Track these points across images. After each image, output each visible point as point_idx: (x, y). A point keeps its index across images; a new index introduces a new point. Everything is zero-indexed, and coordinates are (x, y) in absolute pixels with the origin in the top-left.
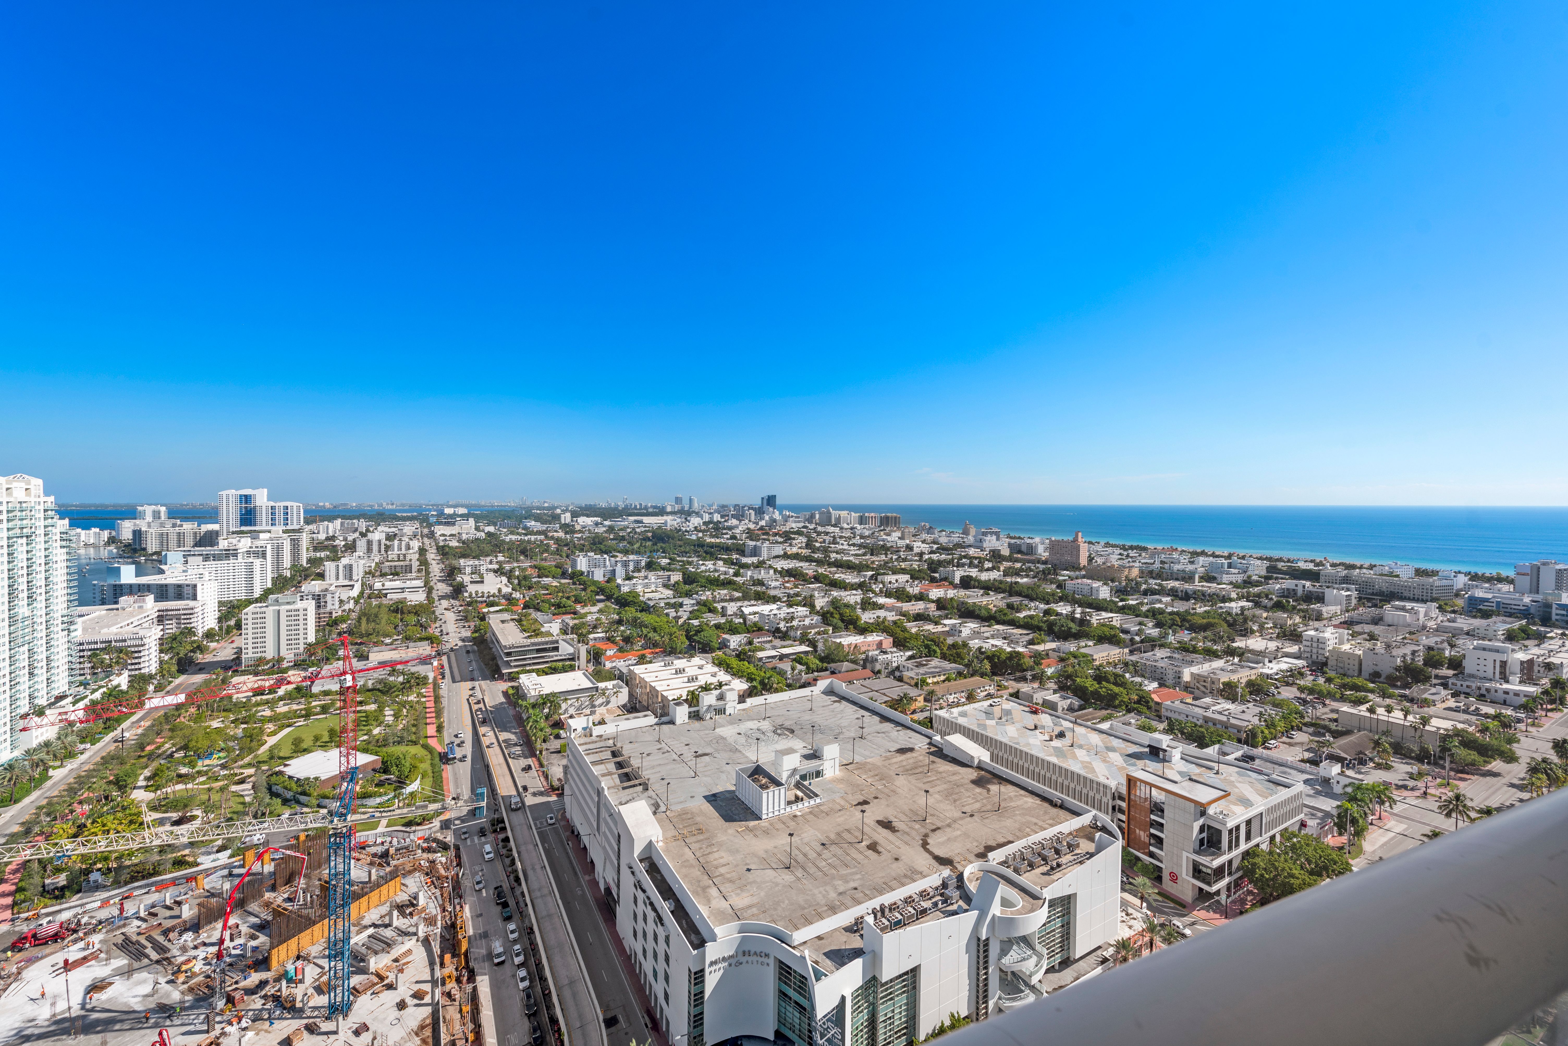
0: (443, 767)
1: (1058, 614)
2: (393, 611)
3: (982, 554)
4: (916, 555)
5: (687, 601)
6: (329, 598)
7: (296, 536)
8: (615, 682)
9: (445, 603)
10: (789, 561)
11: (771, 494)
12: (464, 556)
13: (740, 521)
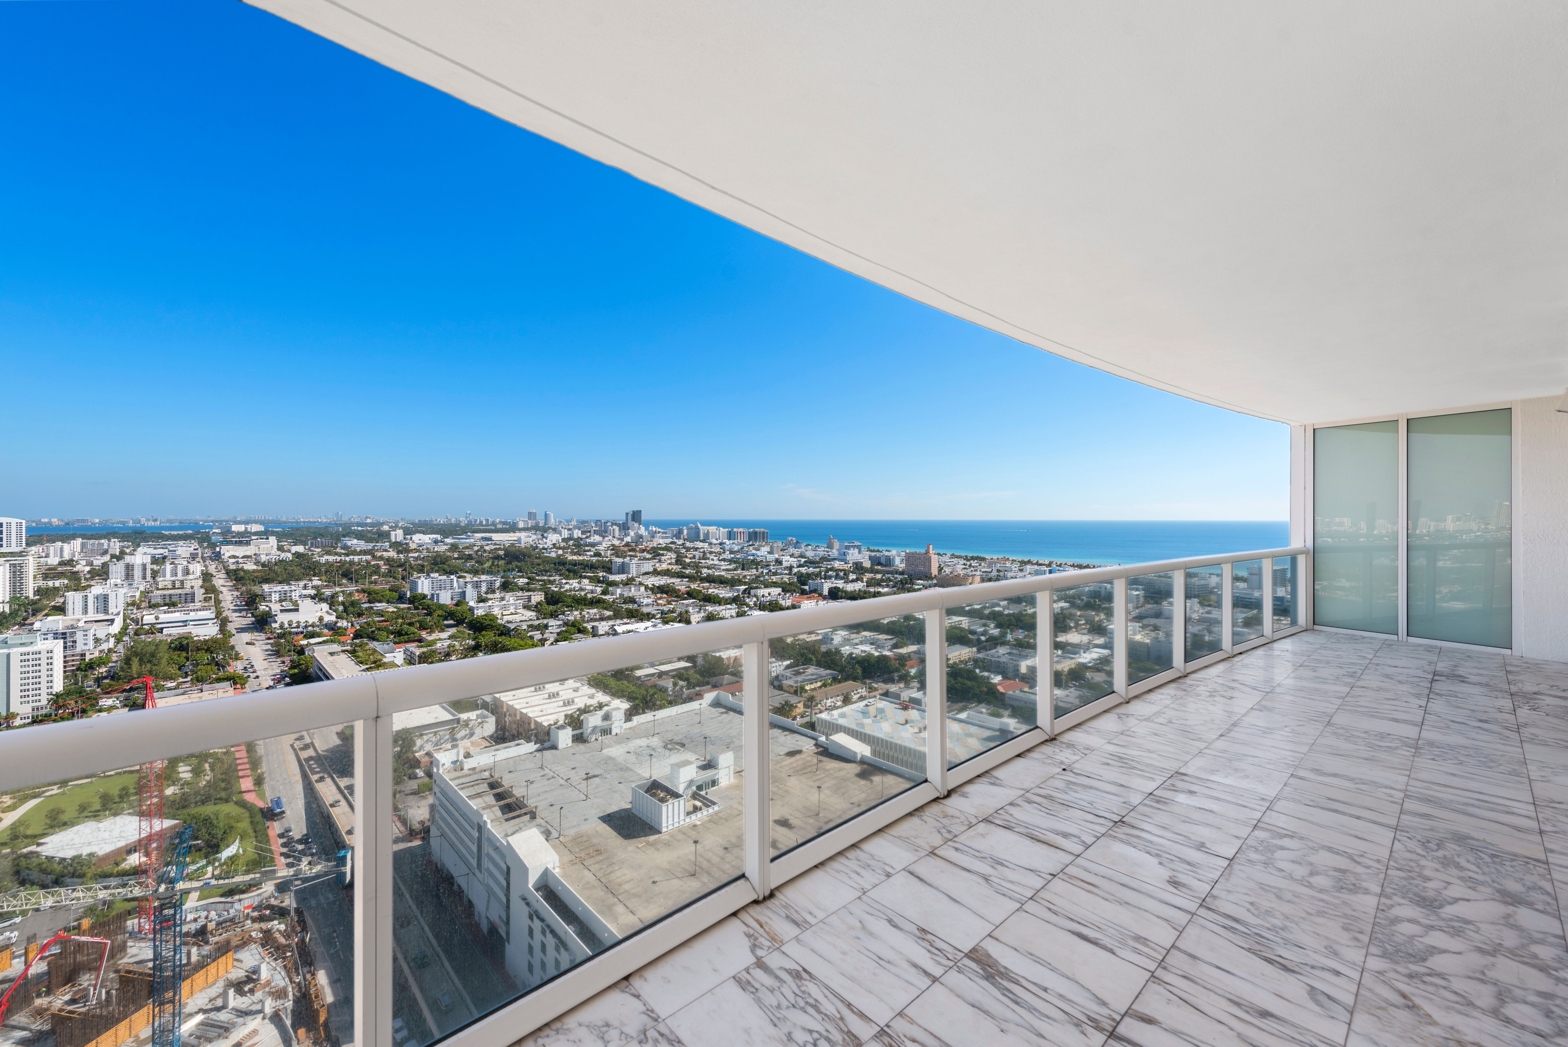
0: (268, 823)
2: (175, 649)
3: (846, 567)
4: (785, 569)
5: (552, 622)
6: (79, 636)
7: (18, 560)
8: (479, 712)
9: (247, 637)
10: (659, 577)
11: (635, 509)
12: (267, 581)
13: (604, 537)
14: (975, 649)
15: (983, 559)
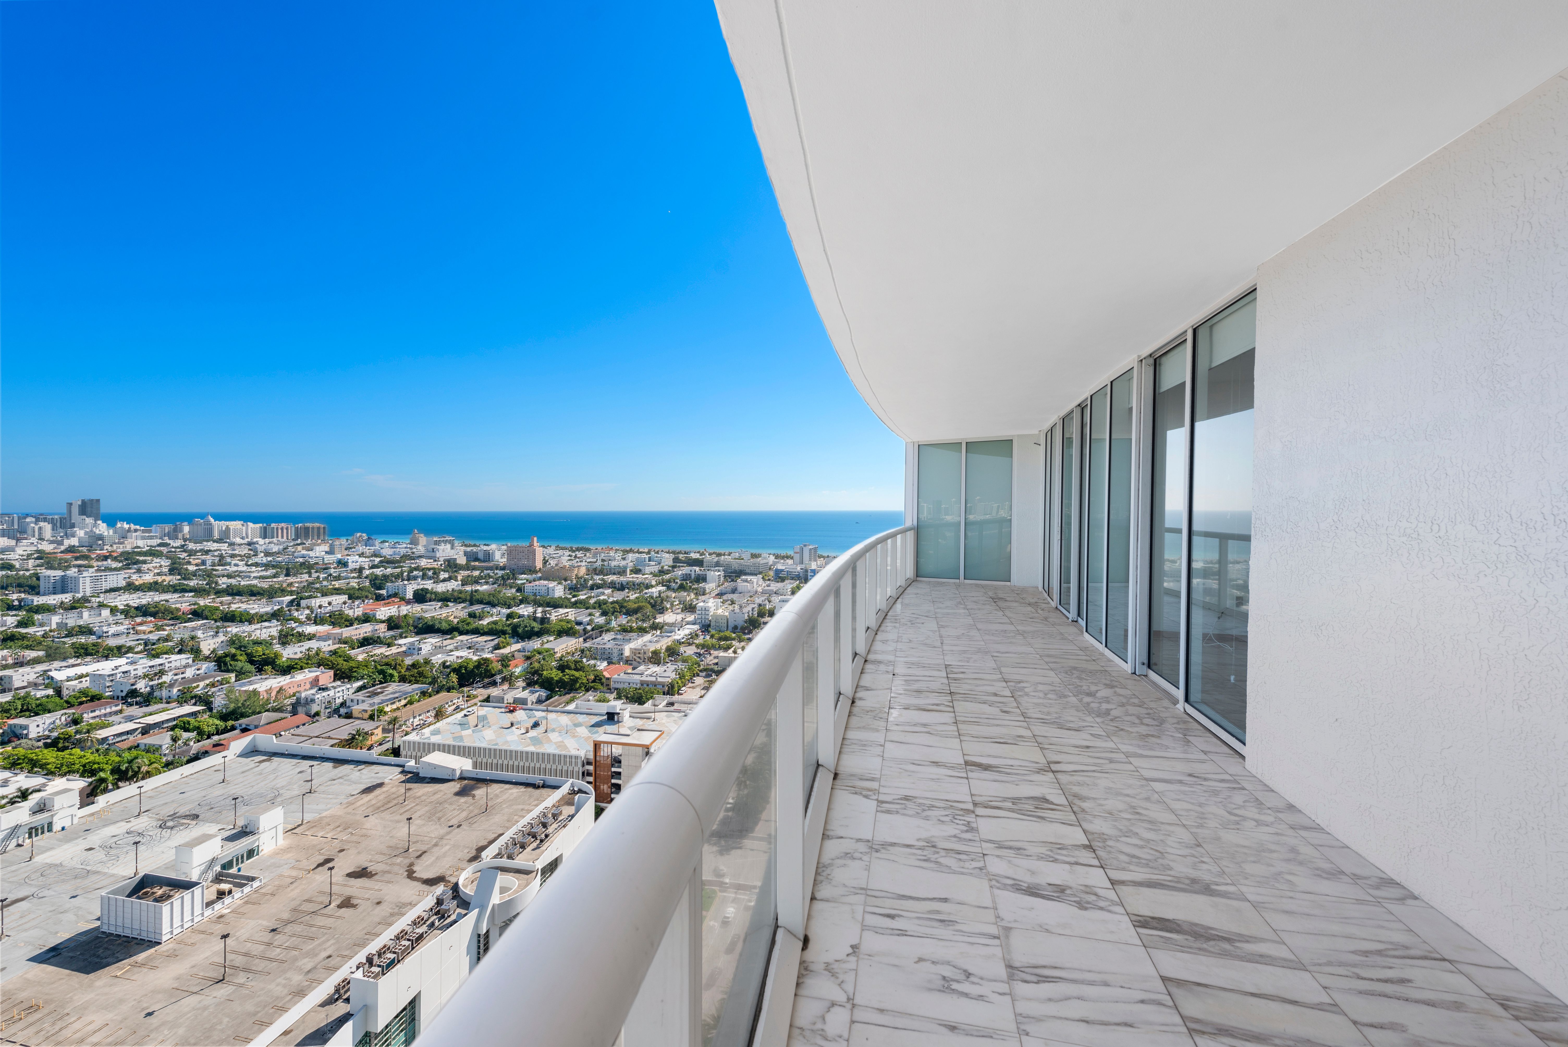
1: (520, 616)
3: (435, 565)
4: (352, 571)
10: (140, 594)
11: (87, 497)
13: (18, 540)
14: (581, 639)
15: (588, 550)
